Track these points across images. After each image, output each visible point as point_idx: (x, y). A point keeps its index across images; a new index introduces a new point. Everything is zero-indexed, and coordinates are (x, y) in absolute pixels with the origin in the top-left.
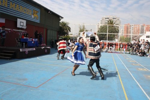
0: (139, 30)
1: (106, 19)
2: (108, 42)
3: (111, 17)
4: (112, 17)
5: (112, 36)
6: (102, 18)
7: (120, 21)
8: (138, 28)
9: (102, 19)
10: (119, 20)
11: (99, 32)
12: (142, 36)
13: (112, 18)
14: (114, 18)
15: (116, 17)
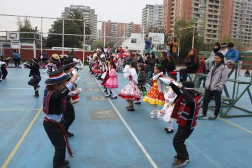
1: (71, 10)
2: (66, 50)
3: (80, 8)
4: (83, 8)
5: (75, 40)
7: (96, 16)
9: (65, 11)
10: (93, 13)
11: (51, 31)
12: (126, 39)
14: (85, 11)
15: (89, 7)
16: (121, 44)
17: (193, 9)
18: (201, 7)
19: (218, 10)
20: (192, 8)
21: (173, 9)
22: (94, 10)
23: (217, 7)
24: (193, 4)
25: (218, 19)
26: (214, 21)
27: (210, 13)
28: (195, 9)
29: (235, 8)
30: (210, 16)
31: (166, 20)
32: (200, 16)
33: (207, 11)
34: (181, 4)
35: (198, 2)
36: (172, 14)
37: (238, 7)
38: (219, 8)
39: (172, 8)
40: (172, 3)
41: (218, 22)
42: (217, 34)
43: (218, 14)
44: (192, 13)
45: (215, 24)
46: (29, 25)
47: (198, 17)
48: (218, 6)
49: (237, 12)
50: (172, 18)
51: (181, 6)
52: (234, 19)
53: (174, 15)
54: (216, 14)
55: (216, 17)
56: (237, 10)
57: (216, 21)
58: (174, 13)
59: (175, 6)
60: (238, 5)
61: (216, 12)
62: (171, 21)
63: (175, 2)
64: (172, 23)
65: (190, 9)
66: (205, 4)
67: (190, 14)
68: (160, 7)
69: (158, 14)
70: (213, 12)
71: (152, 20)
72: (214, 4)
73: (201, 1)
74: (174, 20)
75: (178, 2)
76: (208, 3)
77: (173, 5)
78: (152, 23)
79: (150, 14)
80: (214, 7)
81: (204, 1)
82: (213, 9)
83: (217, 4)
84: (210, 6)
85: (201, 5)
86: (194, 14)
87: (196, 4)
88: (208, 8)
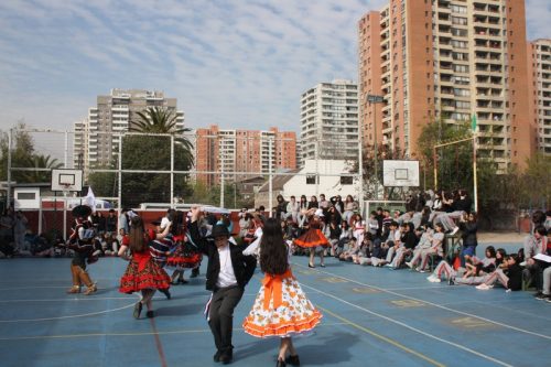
0: (257, 152)
1: (115, 102)
3: (138, 96)
4: (145, 96)
6: (99, 98)
7: (181, 115)
8: (251, 144)
9: (99, 105)
10: (174, 108)
13: (142, 99)
14: (151, 102)
15: (161, 94)
16: (282, 189)
17: (439, 89)
18: (457, 82)
19: (502, 86)
20: (435, 87)
21: (386, 91)
22: (175, 100)
23: (496, 80)
24: (437, 77)
25: (503, 110)
26: (494, 115)
27: (482, 97)
28: (443, 88)
29: (541, 79)
30: (481, 103)
31: (370, 120)
32: (459, 104)
33: (475, 91)
34: (407, 76)
35: (450, 72)
36: (386, 102)
38: (503, 81)
39: (383, 87)
40: (383, 76)
41: (504, 117)
42: (504, 146)
43: (503, 96)
44: (436, 99)
45: (498, 123)
46: (28, 147)
47: (451, 109)
48: (500, 78)
50: (386, 112)
51: (408, 83)
52: (542, 107)
53: (390, 106)
54: (496, 98)
55: (498, 104)
56: (546, 85)
57: (500, 115)
58: (391, 101)
59: (390, 84)
61: (497, 92)
62: (384, 120)
63: (390, 73)
64: (386, 125)
65: (432, 88)
66: (467, 75)
67: (432, 100)
68: (348, 86)
69: (346, 104)
70: (490, 92)
71: (330, 121)
72: (488, 73)
73: (458, 68)
74: (392, 118)
75: (398, 73)
76: (474, 72)
77: (385, 80)
78: (330, 129)
79: (325, 106)
80: (489, 80)
81: (463, 69)
82: (488, 84)
83: (496, 74)
84: (481, 79)
85: (458, 79)
86: (443, 100)
87: (445, 77)
88: (474, 84)
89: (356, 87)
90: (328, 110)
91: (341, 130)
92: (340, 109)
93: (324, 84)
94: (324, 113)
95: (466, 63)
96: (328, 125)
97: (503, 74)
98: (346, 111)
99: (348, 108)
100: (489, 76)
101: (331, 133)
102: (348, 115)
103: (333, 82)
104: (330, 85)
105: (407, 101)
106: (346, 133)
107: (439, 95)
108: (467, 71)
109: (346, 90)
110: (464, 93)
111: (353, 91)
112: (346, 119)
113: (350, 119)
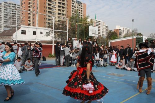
16: (12, 35)
17: (47, 8)
18: (52, 7)
19: (65, 9)
20: (47, 7)
21: (30, 7)
23: (63, 8)
24: (47, 4)
25: (65, 16)
27: (59, 12)
28: (49, 8)
30: (59, 14)
32: (53, 13)
33: (58, 10)
34: (38, 3)
35: (51, 3)
37: (73, 9)
38: (65, 8)
39: (29, 5)
43: (65, 13)
44: (47, 11)
48: (64, 7)
49: (73, 12)
50: (29, 14)
51: (38, 5)
54: (63, 13)
55: (63, 15)
56: (73, 11)
60: (73, 7)
61: (63, 11)
62: (29, 16)
63: (32, 1)
64: (29, 17)
65: (45, 7)
66: (55, 5)
67: (45, 11)
68: (13, 4)
69: (12, 10)
70: (61, 11)
71: (6, 15)
72: (61, 5)
73: (53, 2)
74: (31, 15)
75: (35, 1)
76: (57, 4)
77: (30, 3)
78: (6, 17)
79: (5, 10)
80: (61, 7)
81: (54, 3)
82: (61, 9)
83: (63, 6)
84: (59, 7)
85: (53, 6)
86: (49, 12)
87: (49, 5)
88: (57, 8)
89: (16, 5)
90: (6, 11)
91: (10, 18)
92: (10, 11)
93: (5, 2)
94: (5, 12)
95: (55, 1)
96: (6, 16)
97: (65, 6)
98: (12, 12)
99: (13, 11)
100: (61, 6)
101: (6, 18)
102: (13, 14)
103: (8, 2)
104: (7, 3)
105: (38, 11)
106: (12, 19)
107: (48, 10)
108: (55, 4)
109: (12, 5)
110: (54, 10)
111: (15, 6)
112: (12, 15)
113: (14, 15)
